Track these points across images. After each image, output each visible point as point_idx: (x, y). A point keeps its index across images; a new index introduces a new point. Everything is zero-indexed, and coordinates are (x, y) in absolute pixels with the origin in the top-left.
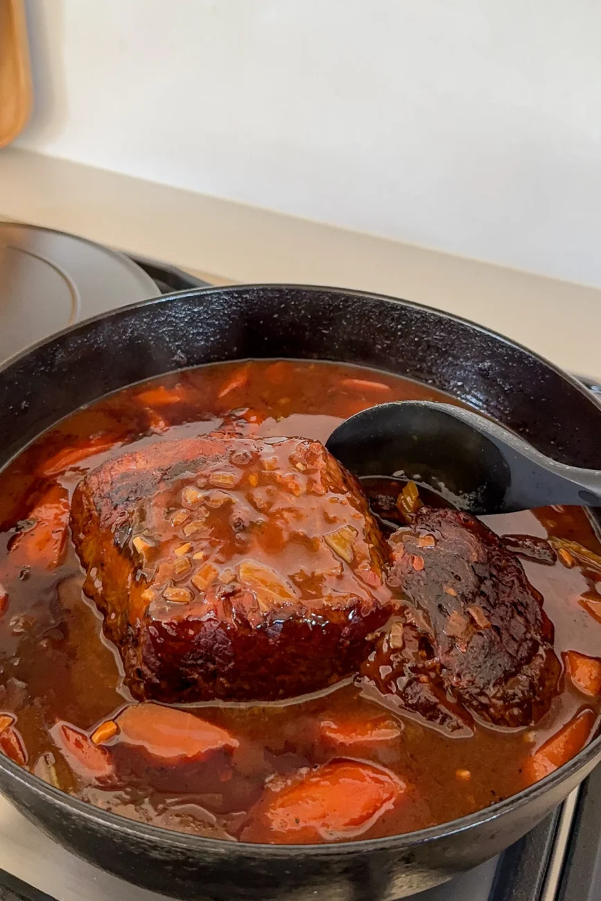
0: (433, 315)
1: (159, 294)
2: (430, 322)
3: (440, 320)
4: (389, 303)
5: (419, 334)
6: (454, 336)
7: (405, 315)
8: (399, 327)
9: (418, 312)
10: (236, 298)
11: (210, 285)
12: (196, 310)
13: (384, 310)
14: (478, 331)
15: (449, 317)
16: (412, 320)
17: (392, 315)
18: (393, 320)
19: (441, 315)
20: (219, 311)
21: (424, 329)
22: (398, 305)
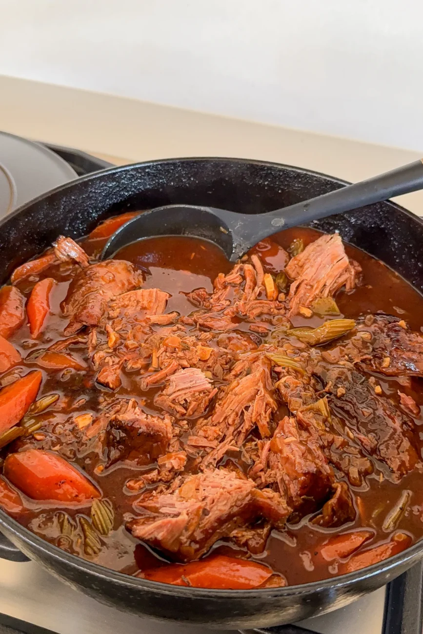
0: (293, 171)
1: (77, 177)
2: (290, 178)
3: (299, 175)
4: (257, 165)
5: (282, 187)
6: (309, 186)
7: (271, 173)
8: (266, 183)
9: (280, 171)
10: (140, 173)
11: (114, 165)
12: (111, 185)
13: (254, 171)
14: (328, 181)
15: (305, 172)
16: (276, 177)
17: (260, 175)
18: (261, 178)
19: (299, 171)
20: (128, 184)
21: (286, 183)
22: (265, 166)
